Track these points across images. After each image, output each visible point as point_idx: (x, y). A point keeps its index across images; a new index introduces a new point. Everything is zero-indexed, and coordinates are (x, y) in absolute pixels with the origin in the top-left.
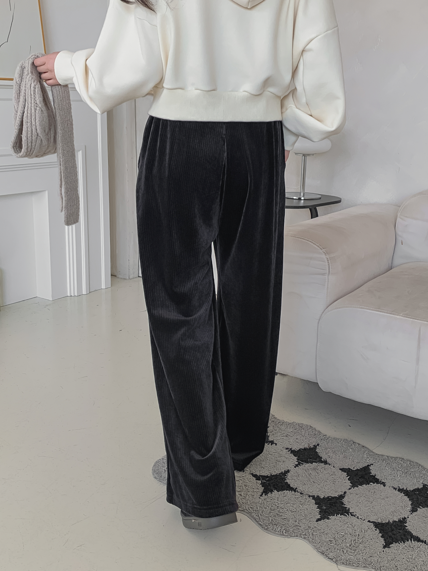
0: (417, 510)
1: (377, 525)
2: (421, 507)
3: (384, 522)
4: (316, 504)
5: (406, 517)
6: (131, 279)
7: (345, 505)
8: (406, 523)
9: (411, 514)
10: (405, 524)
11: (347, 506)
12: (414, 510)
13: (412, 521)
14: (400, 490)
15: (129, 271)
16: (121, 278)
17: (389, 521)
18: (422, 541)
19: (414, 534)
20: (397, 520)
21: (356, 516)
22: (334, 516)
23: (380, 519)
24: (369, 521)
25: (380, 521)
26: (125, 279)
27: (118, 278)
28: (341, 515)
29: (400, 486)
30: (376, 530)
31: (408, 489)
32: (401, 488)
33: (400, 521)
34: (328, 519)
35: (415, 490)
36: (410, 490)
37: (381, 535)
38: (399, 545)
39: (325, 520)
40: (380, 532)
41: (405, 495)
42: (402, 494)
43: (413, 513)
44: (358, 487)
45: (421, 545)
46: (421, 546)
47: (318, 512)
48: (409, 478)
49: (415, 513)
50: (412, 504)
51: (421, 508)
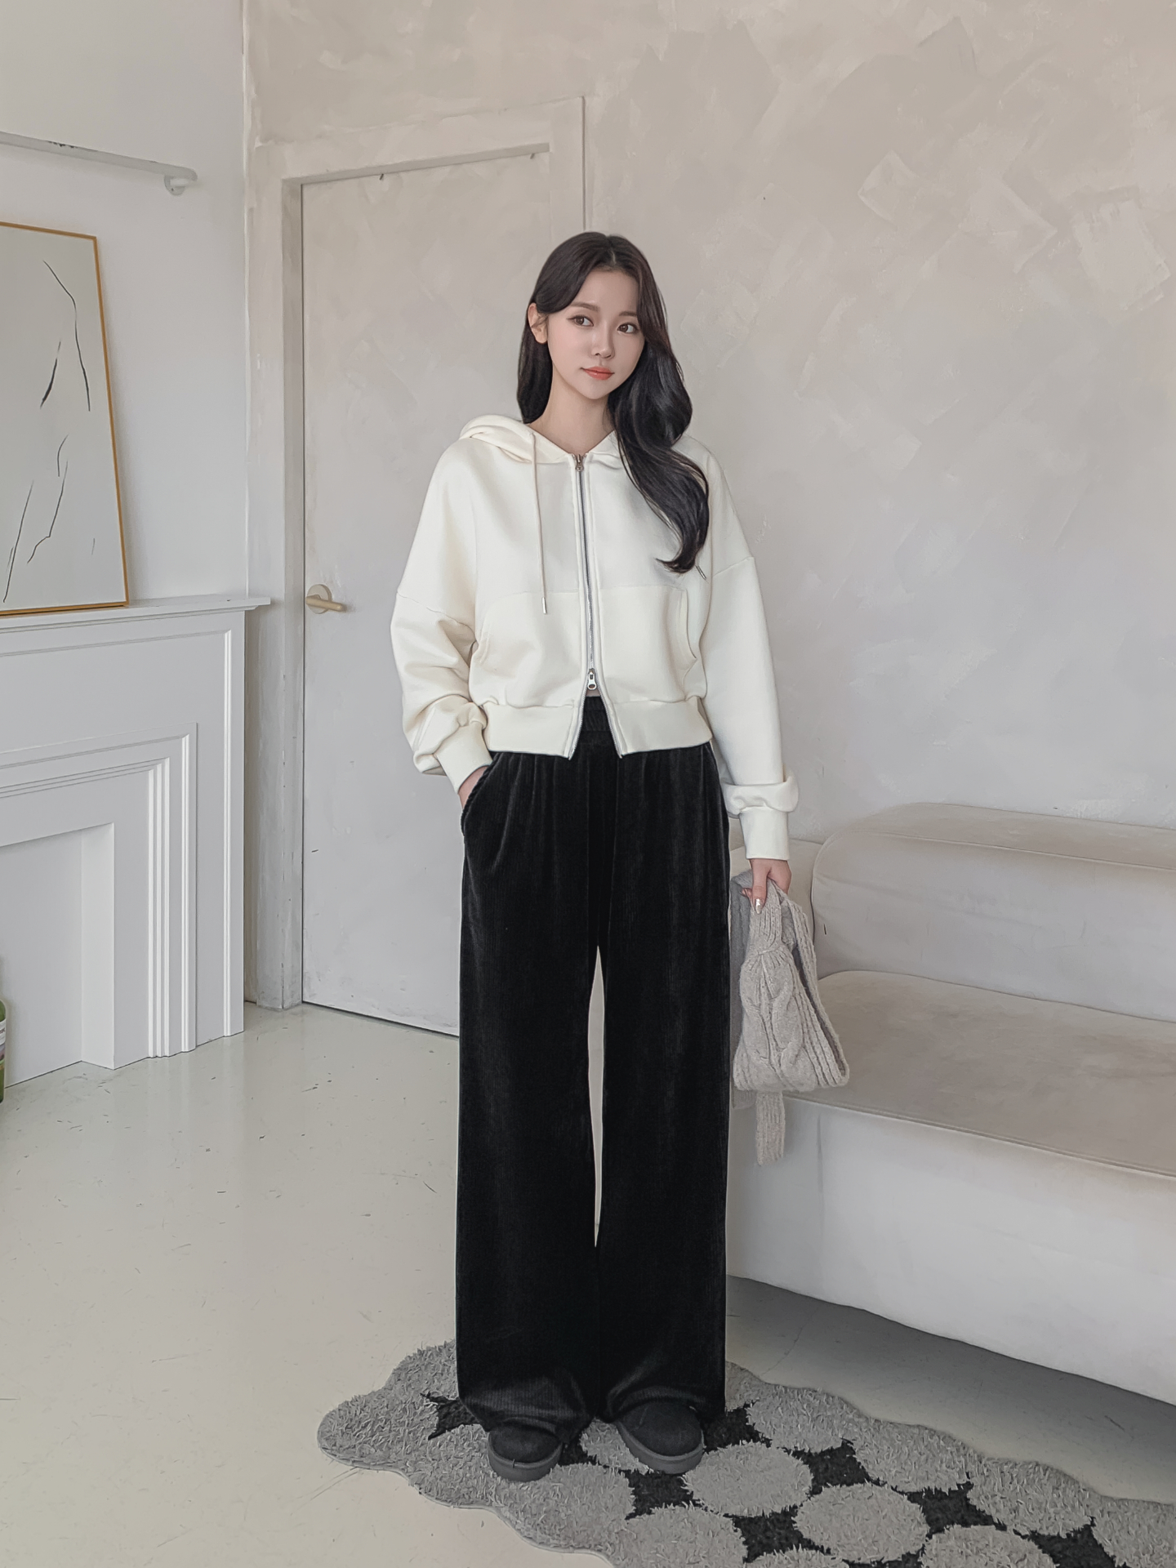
0: (821, 1490)
1: (739, 1521)
2: (829, 1485)
3: (753, 1516)
4: (630, 1486)
5: (798, 1504)
6: (286, 1009)
7: (686, 1485)
8: (795, 1515)
9: (809, 1498)
10: (792, 1518)
11: (689, 1487)
12: (815, 1491)
13: (808, 1512)
14: (797, 1454)
15: (283, 993)
16: (266, 1008)
17: (763, 1514)
18: (817, 1548)
19: (806, 1535)
20: (780, 1512)
21: (704, 1507)
22: (661, 1507)
23: (746, 1511)
24: (726, 1515)
25: (745, 1513)
26: (274, 1009)
27: (260, 1006)
28: (674, 1506)
29: (798, 1445)
30: (736, 1531)
31: (812, 1451)
32: (799, 1449)
33: (784, 1512)
34: (650, 1513)
35: (823, 1453)
36: (816, 1453)
37: (743, 1539)
38: (774, 1557)
39: (642, 1516)
40: (743, 1535)
41: (805, 1463)
42: (800, 1461)
43: (812, 1498)
44: (716, 1450)
45: (813, 1555)
46: (814, 1557)
47: (632, 1501)
48: (819, 1429)
49: (817, 1496)
50: (813, 1480)
51: (829, 1487)
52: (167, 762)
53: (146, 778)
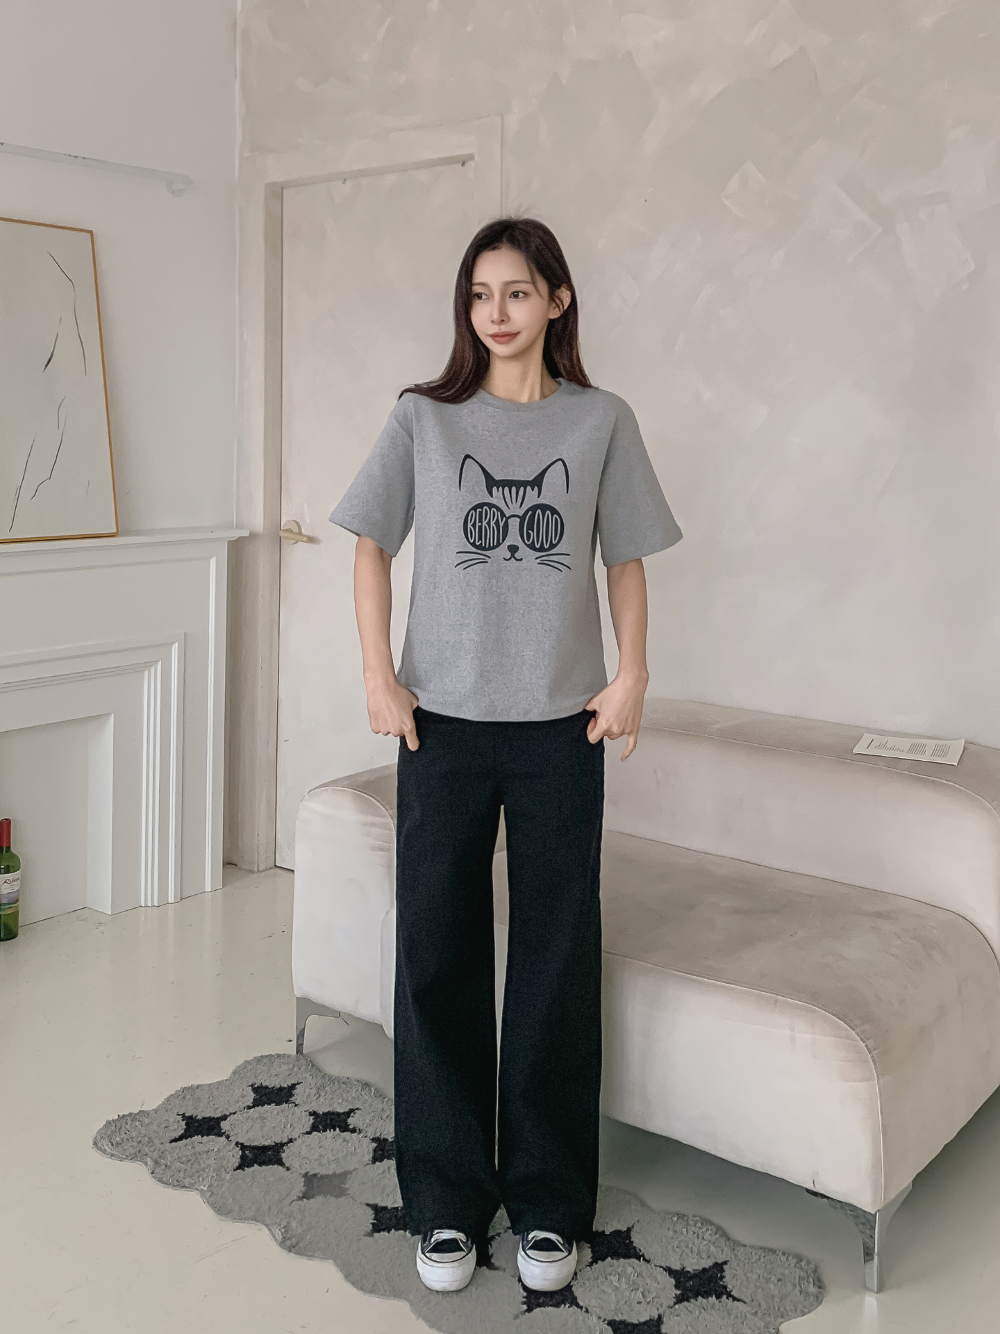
6: (262, 872)
15: (258, 856)
16: (245, 870)
26: (252, 872)
27: (241, 869)
52: (159, 664)
53: (143, 678)
